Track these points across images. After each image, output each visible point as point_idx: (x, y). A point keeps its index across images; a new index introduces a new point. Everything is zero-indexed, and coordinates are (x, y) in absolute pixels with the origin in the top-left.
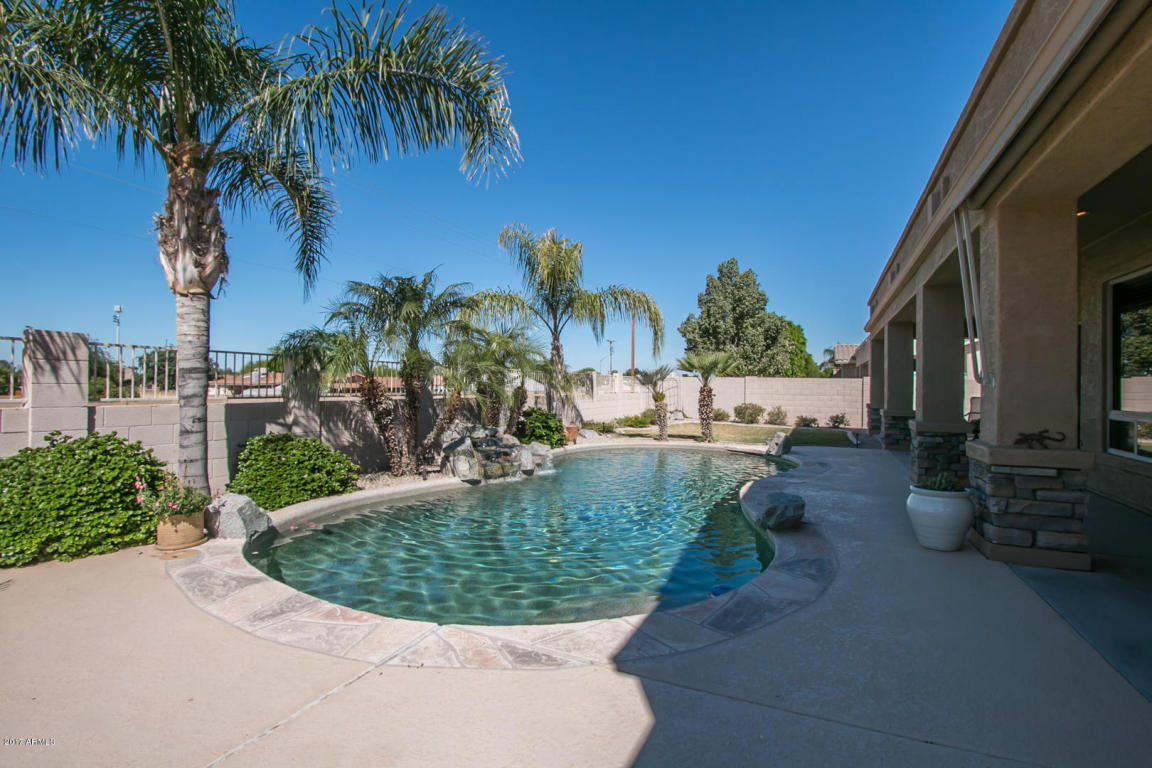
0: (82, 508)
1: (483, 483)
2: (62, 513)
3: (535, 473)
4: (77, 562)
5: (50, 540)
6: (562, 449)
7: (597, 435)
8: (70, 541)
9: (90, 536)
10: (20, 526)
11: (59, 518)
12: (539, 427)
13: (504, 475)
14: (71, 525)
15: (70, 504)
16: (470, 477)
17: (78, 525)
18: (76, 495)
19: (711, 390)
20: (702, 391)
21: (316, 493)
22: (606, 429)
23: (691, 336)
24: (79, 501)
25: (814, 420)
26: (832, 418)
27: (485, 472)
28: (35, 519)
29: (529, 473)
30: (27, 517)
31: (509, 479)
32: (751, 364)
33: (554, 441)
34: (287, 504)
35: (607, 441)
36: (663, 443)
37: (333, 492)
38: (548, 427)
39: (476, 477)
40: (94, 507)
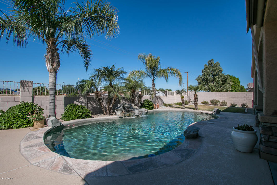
0: (18, 118)
1: (124, 118)
2: (14, 118)
3: (139, 116)
4: (17, 129)
5: (11, 125)
6: (152, 110)
7: (165, 107)
8: (15, 125)
9: (20, 124)
10: (6, 121)
11: (14, 120)
12: (146, 104)
13: (130, 116)
14: (16, 121)
15: (16, 117)
16: (120, 116)
17: (17, 121)
18: (17, 115)
19: (197, 95)
20: (194, 95)
21: (79, 118)
22: (170, 105)
23: (199, 81)
24: (18, 116)
25: (236, 105)
26: (242, 105)
27: (124, 115)
28: (9, 120)
29: (138, 116)
30: (7, 119)
31: (131, 117)
32: (217, 89)
33: (150, 108)
34: (71, 120)
35: (169, 109)
36: (183, 110)
37: (83, 118)
38: (149, 104)
39: (121, 116)
40: (21, 118)
